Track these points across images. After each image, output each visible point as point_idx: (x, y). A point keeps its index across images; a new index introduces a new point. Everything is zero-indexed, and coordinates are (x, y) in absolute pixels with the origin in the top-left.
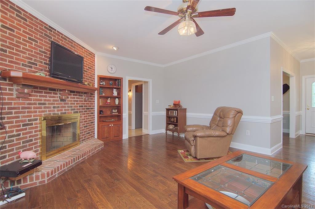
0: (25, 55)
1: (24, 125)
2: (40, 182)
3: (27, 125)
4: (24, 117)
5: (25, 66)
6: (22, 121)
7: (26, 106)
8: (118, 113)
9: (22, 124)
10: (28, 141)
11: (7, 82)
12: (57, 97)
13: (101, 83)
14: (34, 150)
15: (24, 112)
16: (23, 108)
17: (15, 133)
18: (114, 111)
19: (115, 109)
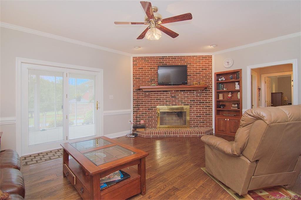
0: (148, 77)
1: (148, 109)
2: (146, 136)
3: (150, 109)
4: (148, 105)
5: (149, 82)
6: (147, 107)
7: (149, 100)
8: (237, 108)
9: (147, 109)
10: (150, 117)
11: (141, 91)
12: (169, 95)
13: (220, 80)
14: (144, 120)
15: (149, 103)
16: (148, 101)
17: (144, 112)
18: (233, 105)
19: (235, 104)
